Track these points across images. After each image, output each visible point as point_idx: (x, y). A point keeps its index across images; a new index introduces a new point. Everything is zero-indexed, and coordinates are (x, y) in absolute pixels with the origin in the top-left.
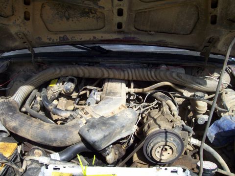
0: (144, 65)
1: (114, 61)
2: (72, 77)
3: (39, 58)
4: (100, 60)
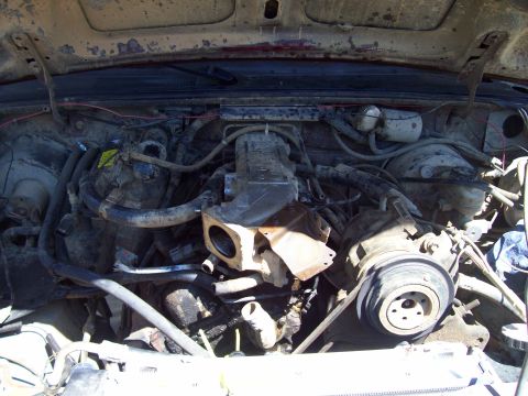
1: (256, 101)
2: (154, 143)
4: (221, 99)
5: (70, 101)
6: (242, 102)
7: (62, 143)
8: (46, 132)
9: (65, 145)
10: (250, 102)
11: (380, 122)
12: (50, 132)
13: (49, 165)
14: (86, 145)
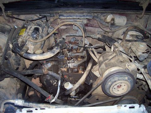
0: (95, 14)
1: (71, 12)
2: (37, 26)
3: (9, 12)
4: (60, 11)
5: (10, 12)
6: (67, 12)
7: (9, 26)
8: (4, 22)
9: (10, 26)
10: (69, 12)
11: (113, 20)
12: (5, 22)
13: (5, 33)
14: (17, 26)
